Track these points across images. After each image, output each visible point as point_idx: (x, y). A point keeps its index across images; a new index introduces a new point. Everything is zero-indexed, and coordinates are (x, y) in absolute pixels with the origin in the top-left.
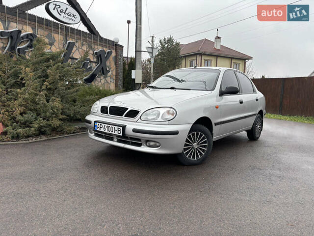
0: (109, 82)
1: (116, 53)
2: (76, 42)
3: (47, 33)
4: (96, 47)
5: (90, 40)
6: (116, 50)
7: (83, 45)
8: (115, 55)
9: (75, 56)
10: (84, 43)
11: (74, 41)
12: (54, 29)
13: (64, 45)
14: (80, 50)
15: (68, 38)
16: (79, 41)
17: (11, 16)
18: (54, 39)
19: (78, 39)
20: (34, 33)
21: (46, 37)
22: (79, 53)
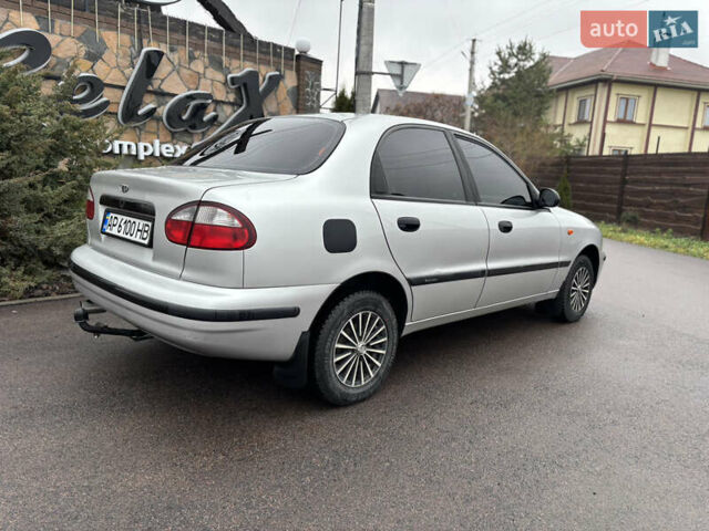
1: (299, 79)
2: (172, 50)
3: (80, 29)
4: (235, 63)
5: (215, 45)
6: (298, 71)
7: (192, 58)
8: (295, 84)
9: (166, 88)
10: (197, 53)
11: (165, 48)
12: (102, 18)
13: (133, 59)
14: (185, 72)
15: (145, 41)
16: (179, 48)
18: (102, 46)
19: (178, 43)
20: (43, 30)
21: (78, 39)
22: (182, 79)
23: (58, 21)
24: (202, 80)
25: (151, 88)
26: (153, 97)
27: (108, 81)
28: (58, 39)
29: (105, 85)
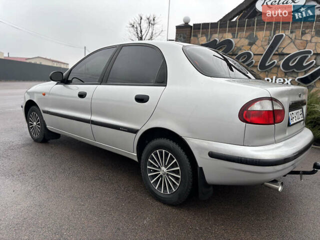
2: (292, 32)
3: (248, 34)
9: (285, 51)
11: (288, 32)
12: (258, 27)
13: (269, 40)
14: (298, 42)
15: (277, 32)
16: (296, 31)
17: (213, 30)
18: (256, 38)
19: (296, 28)
20: (234, 37)
21: (247, 38)
22: (295, 46)
23: (239, 33)
24: (309, 44)
25: (277, 53)
26: (278, 56)
27: (256, 53)
28: (238, 39)
29: (254, 55)
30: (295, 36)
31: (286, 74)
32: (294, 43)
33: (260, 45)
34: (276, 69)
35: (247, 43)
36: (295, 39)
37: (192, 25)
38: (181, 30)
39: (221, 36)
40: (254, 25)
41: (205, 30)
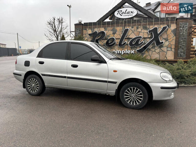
0: (166, 50)
1: (177, 26)
2: (132, 28)
3: (112, 28)
4: (151, 26)
5: (145, 23)
6: (176, 23)
7: (137, 28)
8: (175, 28)
9: (130, 37)
10: (139, 27)
11: (130, 28)
12: (116, 25)
13: (122, 32)
14: (135, 32)
15: (126, 27)
16: (134, 27)
17: (94, 26)
18: (116, 31)
19: (134, 25)
20: (105, 30)
21: (112, 30)
22: (134, 34)
23: (108, 28)
24: (140, 33)
25: (126, 38)
26: (127, 40)
27: (117, 38)
28: (107, 31)
29: (116, 39)
30: (134, 29)
31: (131, 48)
32: (134, 33)
33: (118, 34)
34: (127, 46)
35: (112, 33)
36: (134, 31)
37: (83, 23)
38: (77, 26)
39: (99, 30)
40: (114, 24)
41: (90, 26)
